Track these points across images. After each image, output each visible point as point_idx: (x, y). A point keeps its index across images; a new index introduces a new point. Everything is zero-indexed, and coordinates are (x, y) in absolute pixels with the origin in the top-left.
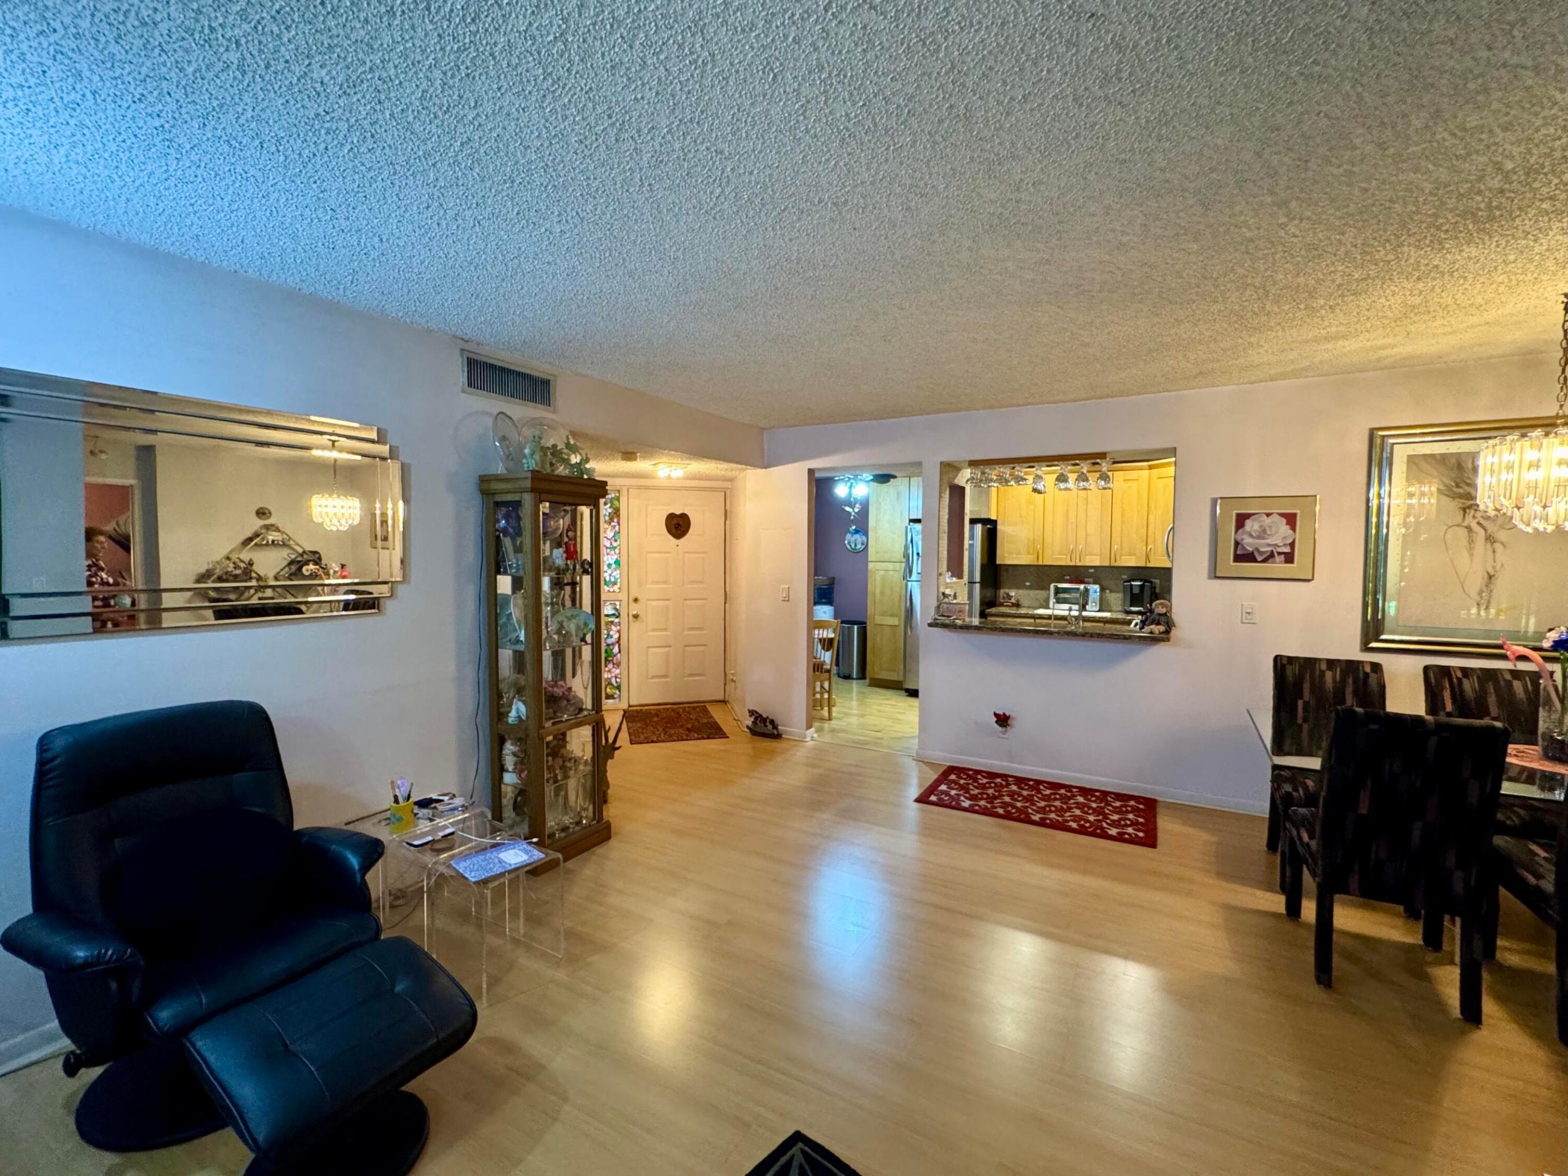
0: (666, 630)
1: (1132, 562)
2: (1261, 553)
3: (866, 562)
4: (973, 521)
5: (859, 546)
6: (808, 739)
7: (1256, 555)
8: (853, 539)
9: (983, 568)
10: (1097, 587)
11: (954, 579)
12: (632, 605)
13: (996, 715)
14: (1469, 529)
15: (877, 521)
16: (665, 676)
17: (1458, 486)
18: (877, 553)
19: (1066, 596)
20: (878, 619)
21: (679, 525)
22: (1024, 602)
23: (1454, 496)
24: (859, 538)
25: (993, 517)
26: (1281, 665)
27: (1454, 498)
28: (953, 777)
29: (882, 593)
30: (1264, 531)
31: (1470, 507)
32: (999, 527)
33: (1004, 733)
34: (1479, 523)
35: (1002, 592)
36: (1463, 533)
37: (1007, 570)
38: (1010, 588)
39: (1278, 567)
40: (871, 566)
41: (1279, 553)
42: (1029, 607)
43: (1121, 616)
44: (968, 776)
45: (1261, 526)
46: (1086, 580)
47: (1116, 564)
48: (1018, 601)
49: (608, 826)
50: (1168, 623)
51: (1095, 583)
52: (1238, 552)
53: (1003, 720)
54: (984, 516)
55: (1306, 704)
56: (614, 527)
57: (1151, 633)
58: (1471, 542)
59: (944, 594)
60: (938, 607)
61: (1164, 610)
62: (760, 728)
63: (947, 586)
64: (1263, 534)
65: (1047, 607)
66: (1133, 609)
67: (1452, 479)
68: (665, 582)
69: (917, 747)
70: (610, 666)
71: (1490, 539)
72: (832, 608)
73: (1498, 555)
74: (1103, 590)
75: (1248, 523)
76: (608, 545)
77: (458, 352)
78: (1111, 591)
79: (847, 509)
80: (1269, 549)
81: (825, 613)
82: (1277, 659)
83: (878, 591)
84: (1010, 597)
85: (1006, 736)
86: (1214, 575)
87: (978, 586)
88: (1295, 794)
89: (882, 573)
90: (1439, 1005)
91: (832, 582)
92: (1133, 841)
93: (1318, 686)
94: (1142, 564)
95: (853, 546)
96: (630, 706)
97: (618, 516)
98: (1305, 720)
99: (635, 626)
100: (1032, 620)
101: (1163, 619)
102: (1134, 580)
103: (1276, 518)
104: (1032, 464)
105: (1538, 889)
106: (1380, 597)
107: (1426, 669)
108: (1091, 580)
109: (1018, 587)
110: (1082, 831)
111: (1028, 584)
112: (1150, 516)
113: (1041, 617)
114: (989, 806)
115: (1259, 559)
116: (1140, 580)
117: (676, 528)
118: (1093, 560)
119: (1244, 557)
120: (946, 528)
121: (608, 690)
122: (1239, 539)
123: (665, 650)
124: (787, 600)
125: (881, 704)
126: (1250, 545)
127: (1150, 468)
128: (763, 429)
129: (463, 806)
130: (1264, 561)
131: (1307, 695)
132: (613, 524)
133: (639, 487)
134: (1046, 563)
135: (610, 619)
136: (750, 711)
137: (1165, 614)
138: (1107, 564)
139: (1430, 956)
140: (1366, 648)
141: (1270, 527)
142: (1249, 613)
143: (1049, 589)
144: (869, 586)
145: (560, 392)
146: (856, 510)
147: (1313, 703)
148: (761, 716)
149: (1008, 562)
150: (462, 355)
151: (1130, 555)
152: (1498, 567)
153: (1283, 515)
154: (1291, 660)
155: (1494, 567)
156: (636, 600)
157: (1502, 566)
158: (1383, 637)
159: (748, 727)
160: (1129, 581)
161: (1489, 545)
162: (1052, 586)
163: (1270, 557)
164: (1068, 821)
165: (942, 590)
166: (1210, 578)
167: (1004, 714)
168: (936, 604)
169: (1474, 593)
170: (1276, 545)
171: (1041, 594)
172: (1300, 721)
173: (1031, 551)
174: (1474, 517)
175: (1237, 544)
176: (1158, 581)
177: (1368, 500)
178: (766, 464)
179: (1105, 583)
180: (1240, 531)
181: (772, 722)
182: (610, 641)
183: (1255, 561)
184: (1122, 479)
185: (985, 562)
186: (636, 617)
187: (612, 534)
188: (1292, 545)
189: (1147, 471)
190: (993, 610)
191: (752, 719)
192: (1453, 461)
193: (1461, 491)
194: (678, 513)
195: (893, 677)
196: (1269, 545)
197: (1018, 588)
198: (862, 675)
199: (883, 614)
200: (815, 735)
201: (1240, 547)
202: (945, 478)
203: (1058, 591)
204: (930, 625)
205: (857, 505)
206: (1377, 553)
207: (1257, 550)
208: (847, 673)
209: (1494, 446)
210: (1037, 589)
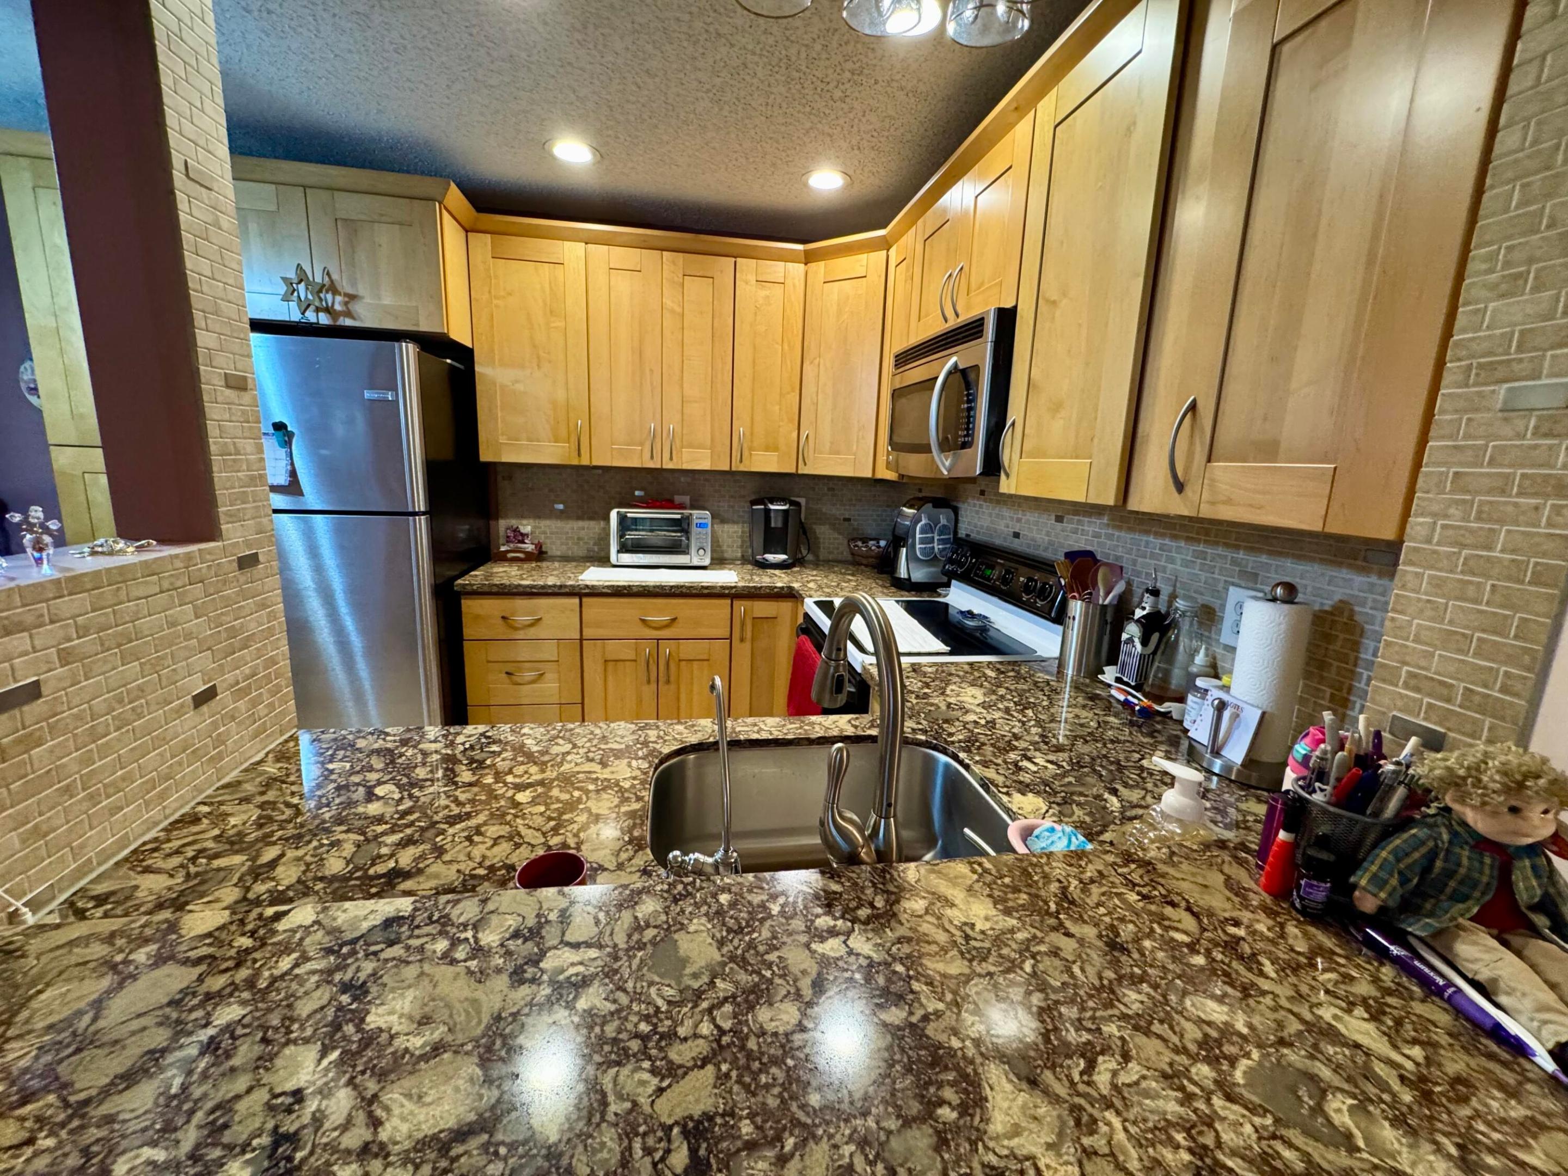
1: (769, 463)
10: (708, 515)
22: (554, 549)
25: (460, 334)
32: (477, 368)
35: (503, 524)
37: (511, 477)
38: (522, 517)
40: (60, 458)
42: (565, 559)
46: (678, 499)
47: (741, 468)
48: (539, 546)
51: (706, 506)
54: (425, 326)
65: (603, 560)
66: (770, 558)
74: (717, 520)
78: (728, 522)
84: (521, 537)
94: (787, 468)
102: (772, 501)
108: (686, 499)
109: (538, 513)
111: (561, 507)
116: (783, 500)
118: (696, 458)
127: (808, 258)
134: (595, 463)
138: (727, 468)
143: (607, 519)
149: (508, 457)
151: (767, 449)
160: (763, 502)
162: (614, 514)
171: (590, 528)
173: (563, 433)
176: (802, 501)
179: (721, 507)
184: (752, 279)
189: (802, 266)
190: (477, 577)
197: (538, 516)
203: (625, 525)
210: (579, 518)
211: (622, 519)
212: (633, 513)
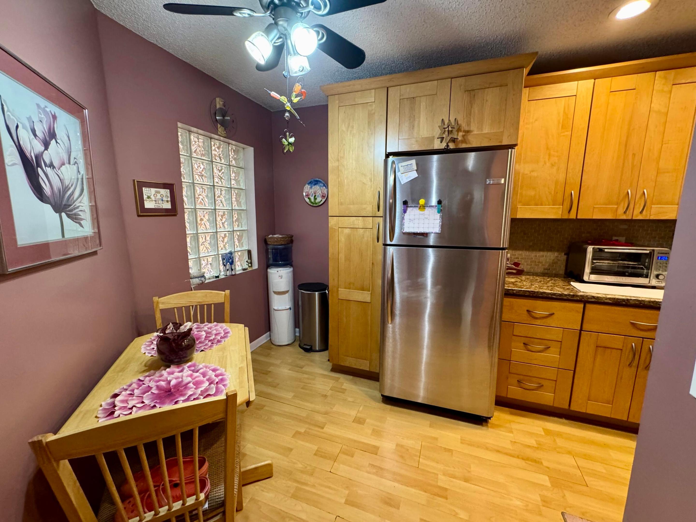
3: (327, 216)
5: (319, 199)
8: (312, 191)
18: (340, 205)
19: (600, 263)
20: (343, 293)
24: (318, 189)
29: (348, 259)
40: (332, 222)
72: (291, 269)
81: (281, 277)
89: (347, 231)
91: (290, 240)
134: (582, 217)
144: (331, 250)
146: (296, 104)
149: (521, 215)
162: (590, 249)
173: (560, 199)
195: (364, 366)
198: (324, 350)
199: (349, 286)
211: (601, 252)
212: (605, 249)
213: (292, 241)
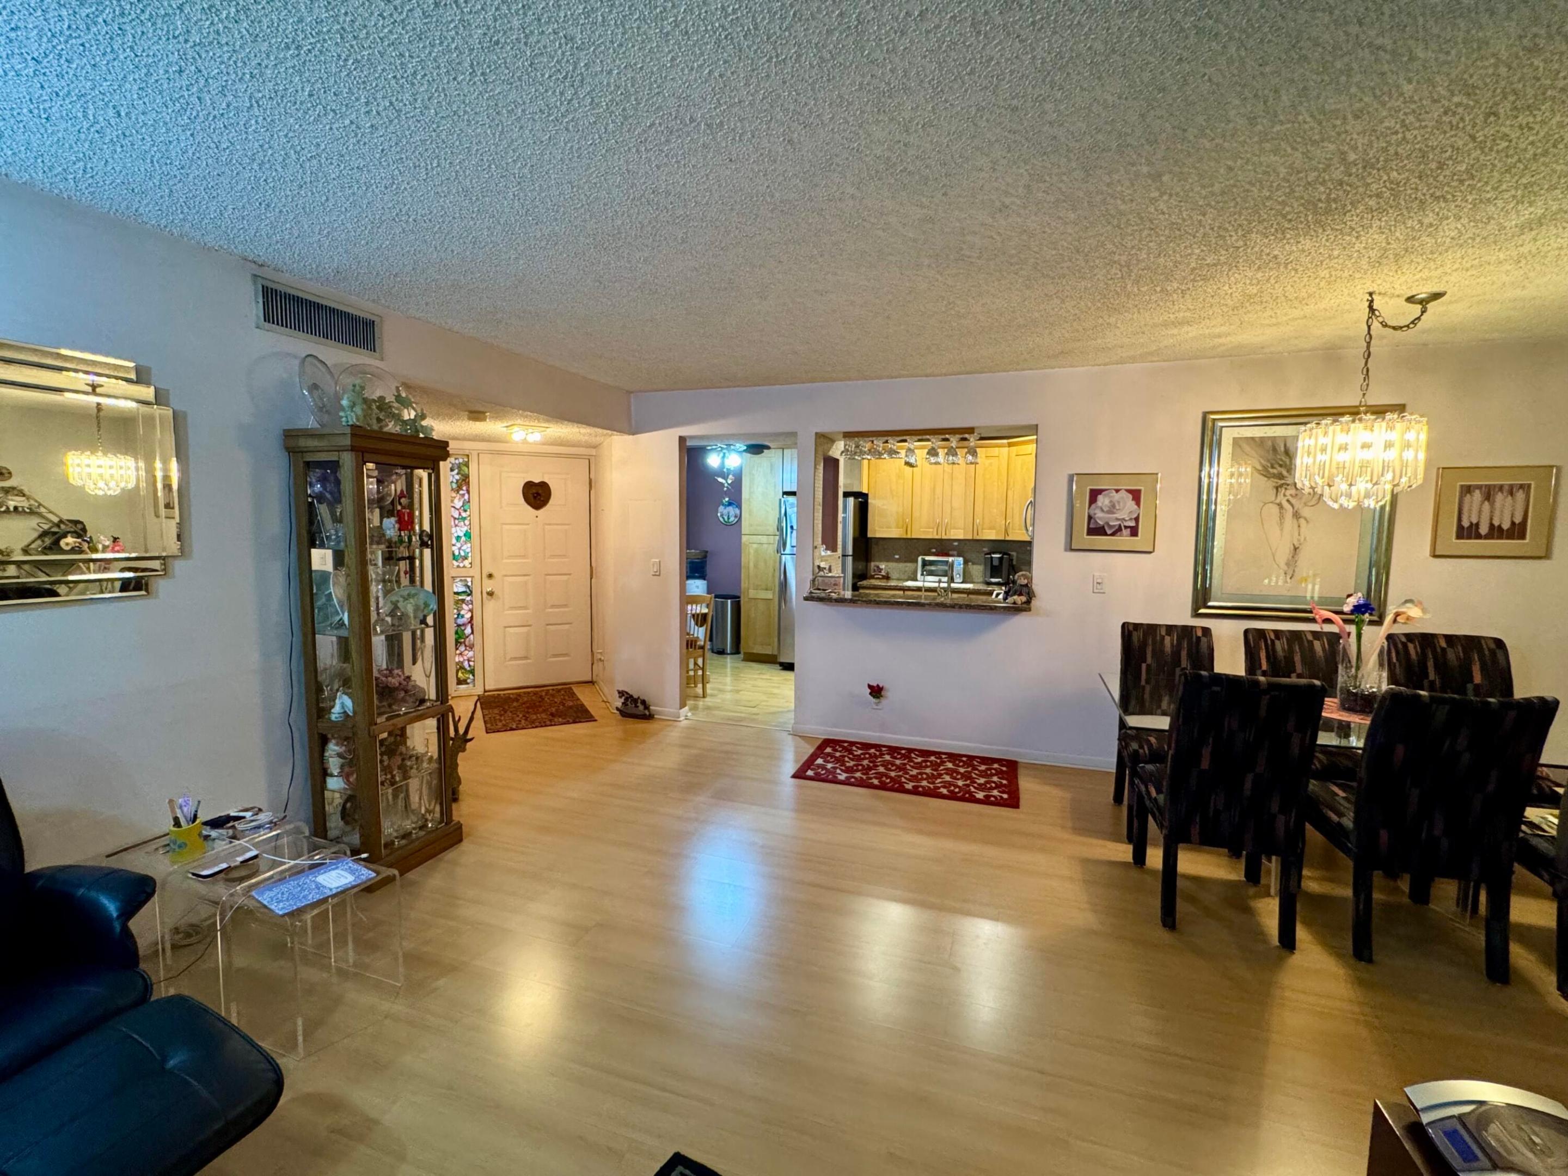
0: (525, 608)
1: (991, 535)
2: (1111, 527)
3: (740, 534)
4: (846, 495)
5: (732, 519)
6: (681, 719)
7: (1106, 528)
8: (725, 512)
9: (855, 540)
10: (961, 559)
11: (829, 553)
12: (486, 581)
13: (870, 687)
14: (1280, 505)
15: (751, 493)
16: (526, 658)
17: (1273, 467)
18: (751, 525)
19: (933, 568)
20: (752, 593)
21: (538, 494)
22: (894, 575)
23: (1268, 476)
24: (732, 511)
25: (865, 491)
26: (1128, 631)
27: (1269, 478)
28: (828, 750)
29: (756, 566)
30: (1114, 506)
31: (1281, 486)
32: (870, 501)
33: (877, 704)
34: (1288, 501)
35: (873, 564)
36: (1275, 509)
37: (877, 544)
38: (881, 561)
39: (1124, 540)
40: (744, 539)
41: (1126, 527)
42: (898, 579)
43: (982, 587)
44: (844, 748)
45: (1111, 502)
46: (951, 553)
47: (978, 538)
48: (888, 573)
49: (459, 827)
50: (1028, 592)
51: (959, 556)
52: (1092, 526)
53: (876, 691)
54: (856, 489)
55: (1148, 666)
56: (463, 495)
57: (1015, 603)
58: (1282, 517)
59: (819, 567)
60: (814, 580)
61: (1026, 581)
62: (631, 708)
63: (822, 559)
64: (1112, 509)
65: (916, 580)
66: (993, 580)
67: (1268, 461)
68: (524, 557)
69: (793, 721)
70: (462, 648)
71: (1297, 515)
72: (705, 582)
73: (1303, 530)
74: (966, 562)
75: (1100, 498)
76: (457, 516)
77: (249, 277)
78: (973, 564)
79: (720, 480)
80: (1118, 523)
81: (698, 587)
82: (1124, 626)
83: (752, 565)
84: (880, 570)
85: (879, 707)
86: (1070, 548)
87: (850, 559)
88: (1141, 751)
89: (755, 546)
90: (1259, 934)
91: (705, 555)
92: (999, 803)
93: (1158, 652)
94: (1001, 537)
95: (726, 518)
96: (485, 691)
97: (468, 484)
98: (1147, 682)
99: (490, 605)
100: (901, 593)
101: (1025, 590)
102: (994, 553)
103: (1123, 494)
104: (904, 438)
105: (1339, 824)
106: (1208, 567)
107: (1246, 632)
108: (955, 553)
109: (889, 559)
110: (952, 797)
111: (897, 557)
112: (1010, 493)
113: (909, 589)
114: (864, 777)
115: (1109, 532)
116: (1000, 553)
117: (535, 498)
118: (958, 534)
119: (1096, 530)
120: (821, 501)
121: (460, 675)
122: (1092, 513)
123: (525, 629)
124: (658, 574)
125: (756, 679)
126: (1100, 518)
127: (1010, 445)
128: (629, 392)
129: (271, 822)
130: (1113, 534)
131: (1149, 660)
132: (461, 492)
133: (492, 452)
134: (913, 537)
135: (460, 597)
136: (619, 692)
137: (1026, 585)
138: (970, 537)
139: (1252, 891)
140: (1196, 615)
141: (1119, 502)
142: (1099, 583)
143: (917, 561)
144: (743, 559)
145: (388, 334)
146: (730, 482)
147: (1154, 666)
148: (631, 696)
149: (878, 535)
150: (255, 283)
151: (990, 528)
152: (1302, 540)
153: (1129, 491)
154: (1137, 626)
155: (1299, 540)
156: (490, 576)
157: (1305, 539)
158: (1210, 604)
159: (617, 709)
160: (989, 554)
161: (1295, 521)
162: (920, 559)
163: (1118, 531)
164: (939, 788)
165: (817, 563)
166: (1066, 550)
167: (878, 686)
168: (811, 577)
169: (1282, 561)
170: (1124, 519)
171: (910, 566)
172: (1143, 683)
173: (901, 525)
174: (1285, 495)
175: (1090, 518)
176: (1014, 554)
177: (1200, 478)
178: (633, 429)
179: (968, 556)
180: (1093, 506)
181: (644, 702)
182: (460, 621)
183: (1106, 534)
184: (984, 456)
185: (857, 535)
186: (491, 594)
187: (461, 504)
188: (1137, 519)
189: (1007, 449)
190: (865, 583)
191: (622, 700)
192: (1270, 443)
193: (1275, 471)
194: (537, 481)
195: (768, 651)
196: (1117, 519)
197: (888, 561)
198: (736, 650)
199: (757, 588)
200: (689, 714)
201: (1092, 521)
202: (820, 449)
203: (925, 563)
204: (806, 599)
205: (731, 476)
206: (1207, 528)
207: (1108, 524)
208: (720, 647)
209: (1311, 430)
210: (905, 562)
211: (924, 561)
212: (927, 558)
213: (705, 557)
